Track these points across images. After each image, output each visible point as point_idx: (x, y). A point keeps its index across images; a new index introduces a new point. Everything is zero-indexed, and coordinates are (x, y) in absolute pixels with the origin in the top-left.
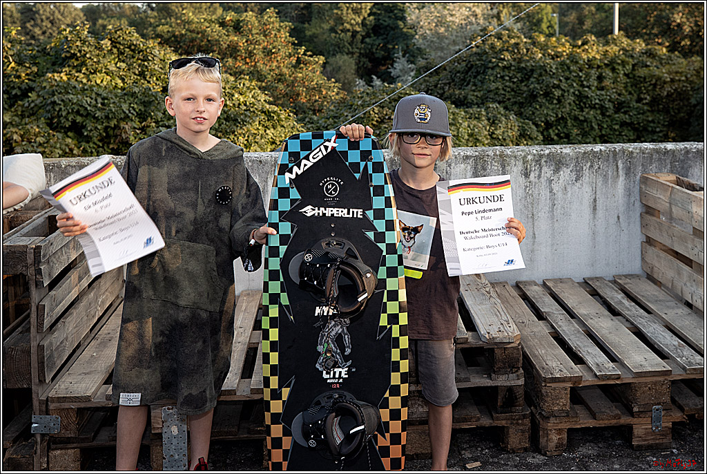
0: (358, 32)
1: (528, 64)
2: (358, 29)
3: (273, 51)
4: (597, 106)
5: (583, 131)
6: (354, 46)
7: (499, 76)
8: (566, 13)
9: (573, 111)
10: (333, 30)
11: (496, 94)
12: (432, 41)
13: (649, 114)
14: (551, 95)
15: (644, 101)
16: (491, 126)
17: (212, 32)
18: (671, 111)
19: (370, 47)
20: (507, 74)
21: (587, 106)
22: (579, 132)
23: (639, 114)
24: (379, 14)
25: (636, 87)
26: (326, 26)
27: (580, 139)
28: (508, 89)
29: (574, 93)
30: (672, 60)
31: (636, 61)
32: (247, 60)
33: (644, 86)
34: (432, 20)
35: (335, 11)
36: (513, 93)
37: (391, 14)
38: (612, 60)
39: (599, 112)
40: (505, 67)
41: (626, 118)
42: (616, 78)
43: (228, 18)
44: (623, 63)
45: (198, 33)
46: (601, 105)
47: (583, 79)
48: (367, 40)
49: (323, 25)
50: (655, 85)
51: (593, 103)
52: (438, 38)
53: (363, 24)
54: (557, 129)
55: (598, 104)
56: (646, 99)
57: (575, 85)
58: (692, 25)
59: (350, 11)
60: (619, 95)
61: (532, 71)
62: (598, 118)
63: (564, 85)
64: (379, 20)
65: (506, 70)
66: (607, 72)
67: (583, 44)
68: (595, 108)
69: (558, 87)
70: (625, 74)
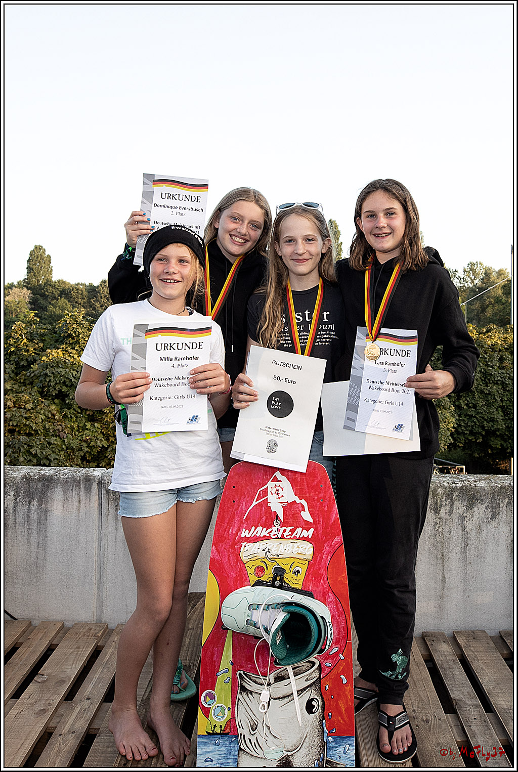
4: (499, 382)
9: (480, 386)
22: (484, 403)
27: (485, 409)
29: (480, 371)
47: (487, 360)
54: (466, 400)
55: (500, 380)
66: (507, 356)
67: (488, 331)
68: (497, 384)
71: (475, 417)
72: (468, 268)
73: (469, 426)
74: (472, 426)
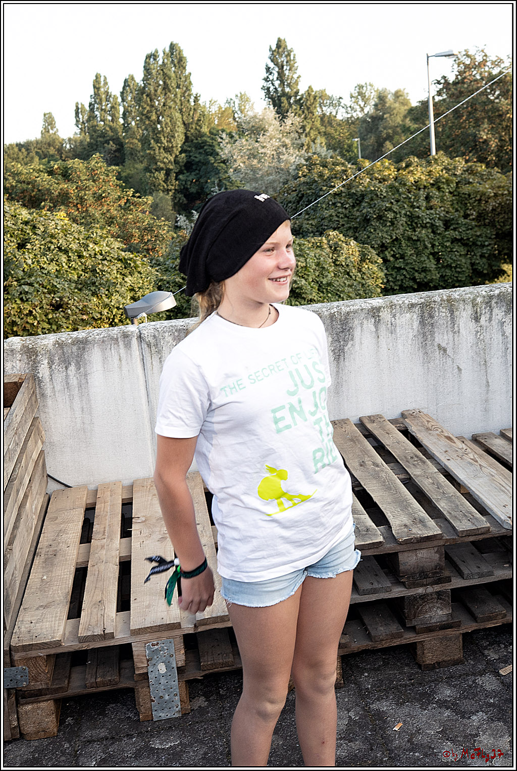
0: (172, 170)
1: (358, 190)
2: (171, 167)
3: (103, 195)
4: (428, 225)
5: (417, 251)
6: (168, 183)
7: (331, 203)
8: (365, 137)
9: (406, 232)
10: (147, 169)
11: (330, 221)
12: (246, 173)
13: (476, 229)
14: (384, 218)
15: (471, 217)
16: (333, 253)
17: (43, 181)
18: (497, 224)
19: (184, 183)
20: (339, 200)
21: (419, 225)
22: (413, 252)
23: (468, 230)
24: (190, 152)
25: (461, 203)
26: (140, 166)
27: (414, 258)
28: (341, 216)
29: (405, 214)
30: (492, 176)
31: (459, 179)
32: (79, 206)
33: (469, 203)
34: (245, 153)
35: (148, 152)
36: (346, 219)
37: (201, 151)
38: (437, 179)
39: (430, 230)
40: (335, 194)
41: (456, 235)
42: (442, 197)
43: (56, 166)
44: (448, 182)
45: (28, 184)
46: (432, 223)
47: (412, 200)
48: (181, 177)
49: (136, 166)
50: (480, 200)
51: (424, 222)
52: (252, 170)
53: (176, 162)
54: (392, 250)
55: (429, 223)
56: (472, 214)
57: (406, 206)
58: (497, 140)
59: (162, 150)
60: (447, 212)
61: (363, 196)
62: (430, 237)
63: (395, 208)
64: (190, 156)
65: (336, 197)
66: (434, 192)
67: (408, 166)
68: (426, 227)
69: (390, 209)
70: (450, 193)
71: (404, 269)
72: (356, 92)
73: (398, 280)
74: (402, 280)
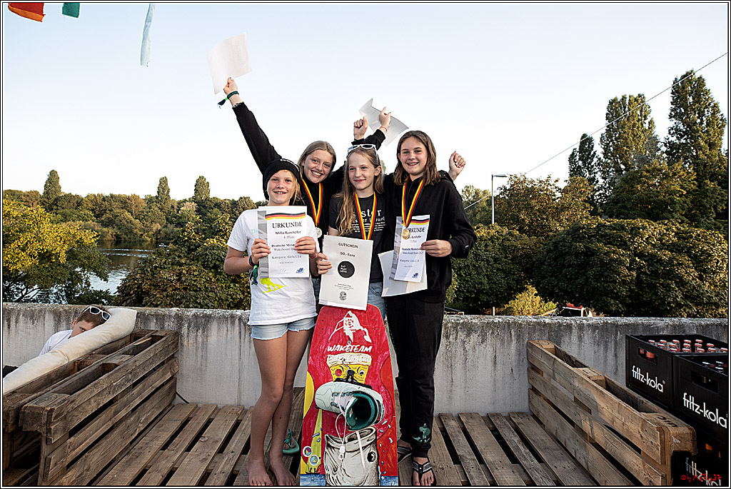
9: (473, 262)
13: (511, 265)
15: (509, 258)
21: (480, 259)
23: (506, 265)
25: (504, 251)
27: (476, 276)
31: (504, 237)
33: (508, 251)
38: (492, 236)
41: (500, 266)
42: (494, 246)
44: (498, 239)
50: (514, 250)
60: (496, 254)
67: (478, 228)
70: (498, 244)
